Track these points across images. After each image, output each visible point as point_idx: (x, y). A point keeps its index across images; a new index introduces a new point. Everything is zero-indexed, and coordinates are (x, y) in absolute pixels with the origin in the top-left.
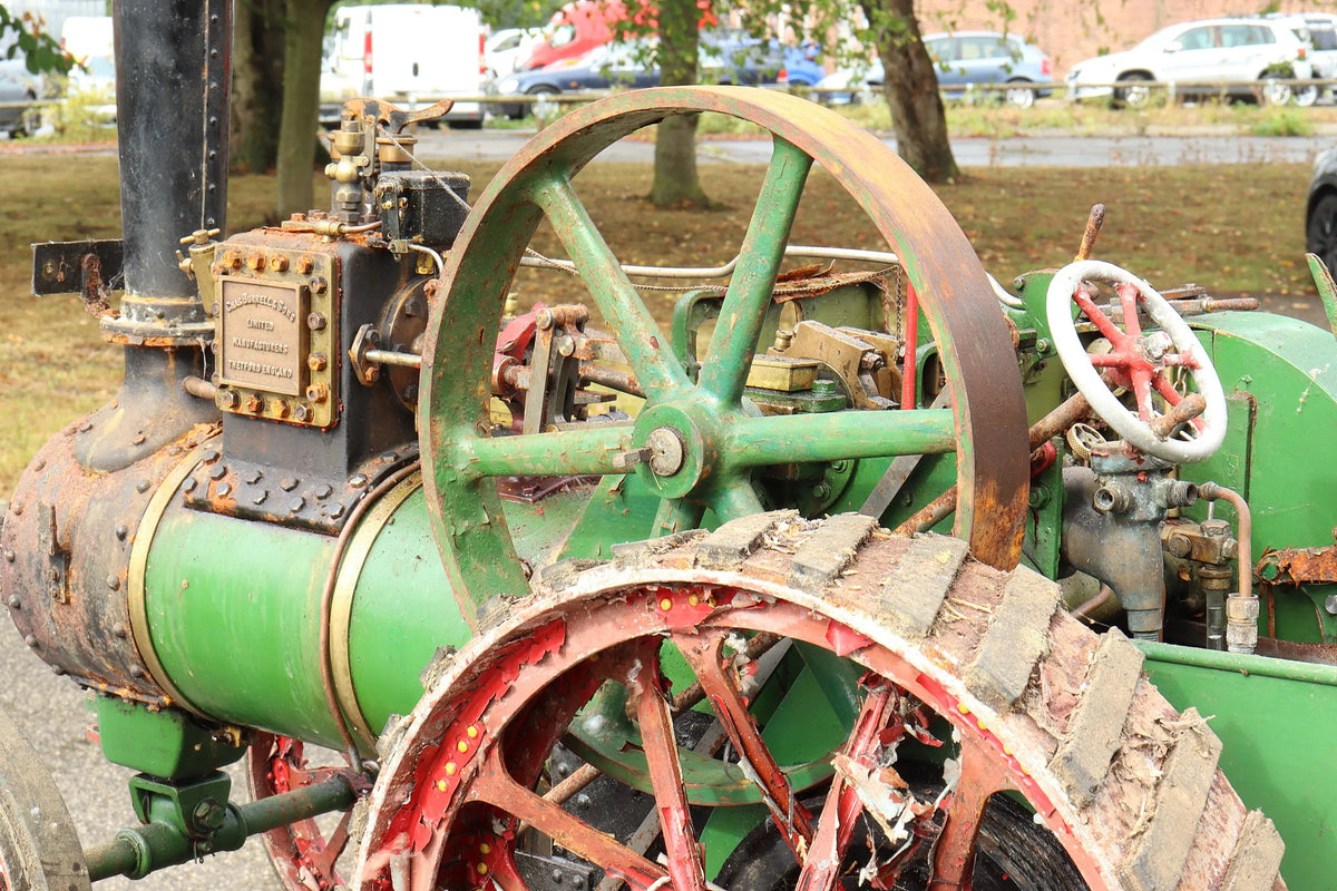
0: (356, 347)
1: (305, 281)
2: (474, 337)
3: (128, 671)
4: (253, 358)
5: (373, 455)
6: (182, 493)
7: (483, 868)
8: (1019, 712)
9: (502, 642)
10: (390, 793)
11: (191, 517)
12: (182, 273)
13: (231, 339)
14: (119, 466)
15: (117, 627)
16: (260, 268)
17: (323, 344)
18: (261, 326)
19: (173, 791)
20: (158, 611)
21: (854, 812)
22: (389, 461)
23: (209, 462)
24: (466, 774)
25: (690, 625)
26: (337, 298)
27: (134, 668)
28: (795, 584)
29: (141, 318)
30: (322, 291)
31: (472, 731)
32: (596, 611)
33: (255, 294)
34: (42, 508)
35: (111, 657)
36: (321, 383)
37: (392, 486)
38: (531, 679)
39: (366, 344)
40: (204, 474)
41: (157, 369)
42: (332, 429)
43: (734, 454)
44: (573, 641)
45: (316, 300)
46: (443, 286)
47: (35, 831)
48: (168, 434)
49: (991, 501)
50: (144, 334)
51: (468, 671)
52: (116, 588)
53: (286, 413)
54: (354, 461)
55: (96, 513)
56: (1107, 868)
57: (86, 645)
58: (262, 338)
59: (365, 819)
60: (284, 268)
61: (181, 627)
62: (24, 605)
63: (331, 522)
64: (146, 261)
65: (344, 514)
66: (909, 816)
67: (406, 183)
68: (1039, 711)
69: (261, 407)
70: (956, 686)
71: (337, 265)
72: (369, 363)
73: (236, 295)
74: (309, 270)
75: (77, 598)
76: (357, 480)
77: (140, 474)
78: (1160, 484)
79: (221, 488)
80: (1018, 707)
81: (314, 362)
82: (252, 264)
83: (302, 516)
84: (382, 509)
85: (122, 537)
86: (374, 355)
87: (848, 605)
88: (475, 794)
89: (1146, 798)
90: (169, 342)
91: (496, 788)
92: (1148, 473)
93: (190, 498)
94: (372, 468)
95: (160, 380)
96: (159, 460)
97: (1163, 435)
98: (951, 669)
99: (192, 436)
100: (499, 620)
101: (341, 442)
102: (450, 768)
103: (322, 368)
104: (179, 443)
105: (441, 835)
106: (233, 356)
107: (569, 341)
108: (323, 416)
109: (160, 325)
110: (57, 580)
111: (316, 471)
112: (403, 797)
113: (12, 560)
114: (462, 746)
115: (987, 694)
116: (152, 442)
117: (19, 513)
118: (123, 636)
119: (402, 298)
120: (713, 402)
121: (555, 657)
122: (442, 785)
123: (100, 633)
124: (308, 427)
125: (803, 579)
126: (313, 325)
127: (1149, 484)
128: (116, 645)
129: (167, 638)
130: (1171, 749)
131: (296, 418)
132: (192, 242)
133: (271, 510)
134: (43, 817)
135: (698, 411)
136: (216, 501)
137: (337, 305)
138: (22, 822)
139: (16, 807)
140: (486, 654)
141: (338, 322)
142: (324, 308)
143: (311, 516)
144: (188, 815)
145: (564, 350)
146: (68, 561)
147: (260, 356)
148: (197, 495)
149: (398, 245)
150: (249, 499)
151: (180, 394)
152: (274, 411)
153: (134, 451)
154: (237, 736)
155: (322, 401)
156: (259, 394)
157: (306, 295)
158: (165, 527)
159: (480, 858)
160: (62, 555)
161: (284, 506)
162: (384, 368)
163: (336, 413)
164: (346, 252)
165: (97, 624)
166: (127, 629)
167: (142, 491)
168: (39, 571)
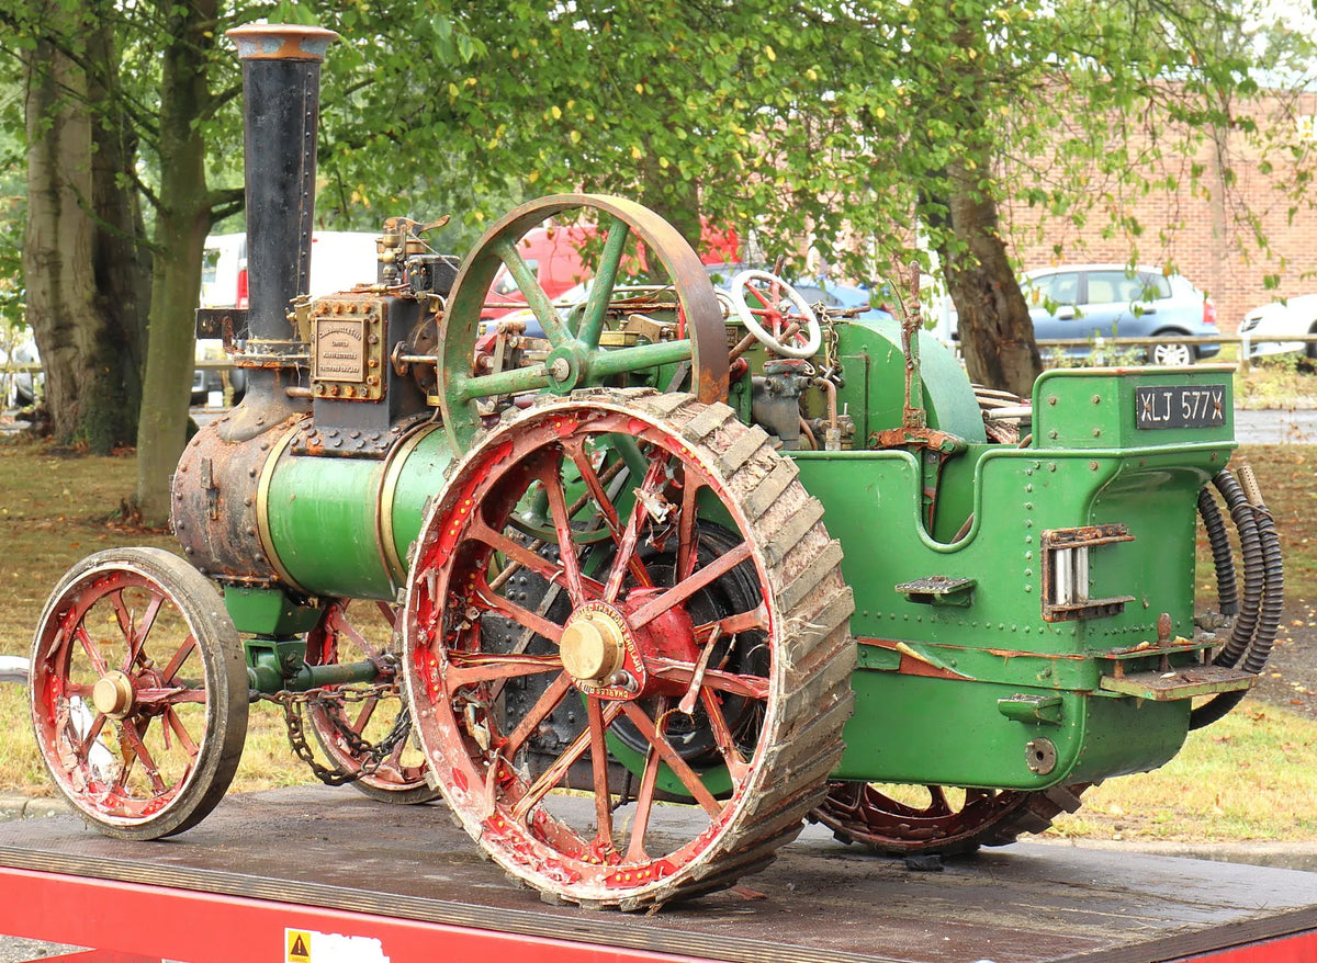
0: (395, 353)
1: (367, 317)
2: (466, 327)
3: (253, 559)
4: (335, 363)
5: (403, 417)
6: (290, 446)
7: (471, 587)
8: (703, 444)
9: (482, 451)
10: (427, 535)
11: (294, 460)
12: (288, 321)
13: (322, 353)
14: (247, 438)
15: (249, 529)
16: (339, 313)
17: (377, 352)
18: (340, 345)
19: (273, 644)
20: (275, 515)
21: (644, 514)
22: (413, 419)
23: (305, 429)
24: (464, 525)
25: (569, 432)
26: (385, 326)
27: (257, 556)
28: (613, 402)
29: (260, 352)
30: (376, 322)
31: (468, 502)
32: (527, 433)
33: (336, 326)
34: (204, 461)
35: (242, 551)
36: (375, 375)
37: (415, 433)
38: (496, 472)
39: (401, 352)
40: (303, 436)
41: (268, 382)
42: (380, 401)
43: (594, 371)
44: (516, 450)
45: (373, 327)
46: (447, 314)
47: (215, 624)
48: (277, 419)
49: (708, 378)
50: (263, 360)
51: (466, 468)
52: (249, 505)
53: (354, 394)
54: (393, 420)
55: (235, 464)
56: (736, 502)
57: (226, 545)
58: (341, 351)
59: (415, 551)
60: (354, 311)
61: (290, 524)
62: (188, 526)
63: (381, 451)
64: (264, 318)
65: (389, 446)
66: (666, 511)
67: (425, 260)
68: (712, 444)
69: (339, 392)
70: (679, 437)
71: (385, 307)
72: (402, 362)
73: (325, 327)
74: (369, 311)
75: (223, 517)
76: (396, 429)
77: (262, 441)
78: (795, 378)
79: (314, 441)
80: (702, 441)
81: (371, 362)
82: (335, 310)
83: (363, 451)
84: (410, 444)
85: (253, 475)
86: (406, 358)
87: (634, 408)
88: (469, 535)
89: (757, 481)
90: (278, 364)
91: (480, 531)
92: (790, 373)
93: (295, 449)
94: (404, 424)
95: (270, 389)
96: (272, 434)
97: (781, 343)
98: (677, 430)
99: (291, 420)
100: (481, 439)
101: (386, 408)
102: (457, 523)
103: (376, 365)
104: (284, 423)
105: (452, 558)
106: (323, 363)
107: (515, 339)
108: (376, 393)
109: (271, 355)
110: (211, 505)
111: (371, 427)
112: (433, 538)
113: (180, 499)
114: (463, 511)
115: (690, 437)
116: (268, 423)
117: (184, 470)
118: (252, 534)
119: (421, 327)
120: (584, 345)
121: (508, 459)
122: (453, 532)
123: (237, 536)
124: (367, 401)
125: (616, 399)
126: (371, 341)
127: (790, 379)
128: (246, 542)
129: (280, 532)
130: (774, 467)
131: (361, 397)
132: (294, 303)
133: (345, 450)
134: (219, 618)
135: (578, 351)
136: (311, 448)
137: (385, 331)
138: (208, 618)
139: (204, 612)
140: (475, 457)
141: (385, 339)
142: (378, 332)
143: (369, 450)
144: (282, 660)
145: (512, 344)
146: (218, 493)
147: (340, 362)
148: (300, 446)
149: (420, 294)
150: (331, 446)
151: (283, 396)
152: (347, 393)
153: (257, 429)
154: (316, 601)
155: (375, 384)
156: (338, 384)
157: (367, 324)
158: (279, 467)
159: (470, 581)
160: (214, 490)
161: (353, 447)
162: (411, 364)
163: (384, 392)
164: (389, 300)
165: (235, 530)
166: (255, 529)
167: (264, 449)
168: (198, 503)
